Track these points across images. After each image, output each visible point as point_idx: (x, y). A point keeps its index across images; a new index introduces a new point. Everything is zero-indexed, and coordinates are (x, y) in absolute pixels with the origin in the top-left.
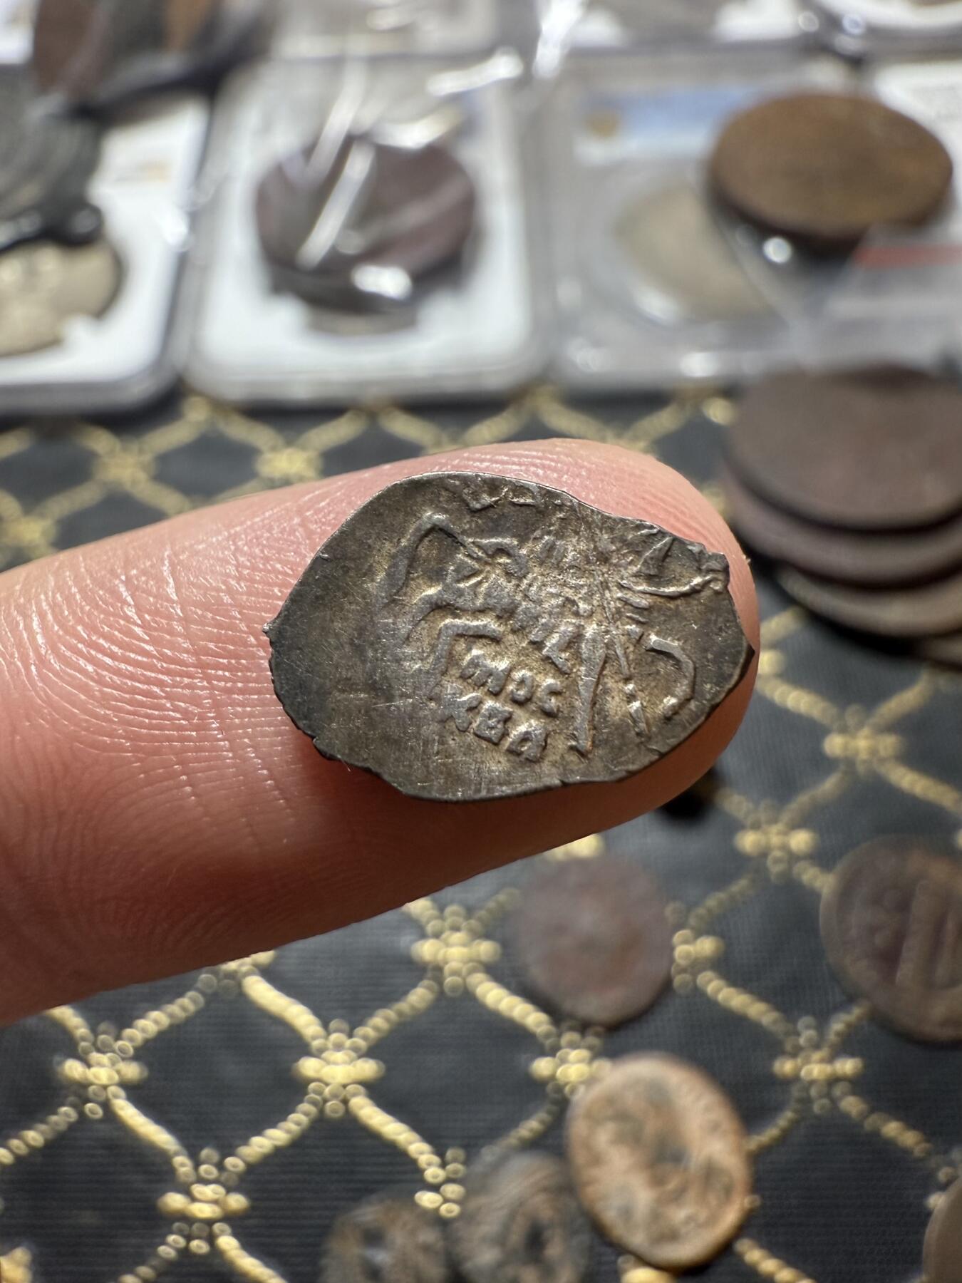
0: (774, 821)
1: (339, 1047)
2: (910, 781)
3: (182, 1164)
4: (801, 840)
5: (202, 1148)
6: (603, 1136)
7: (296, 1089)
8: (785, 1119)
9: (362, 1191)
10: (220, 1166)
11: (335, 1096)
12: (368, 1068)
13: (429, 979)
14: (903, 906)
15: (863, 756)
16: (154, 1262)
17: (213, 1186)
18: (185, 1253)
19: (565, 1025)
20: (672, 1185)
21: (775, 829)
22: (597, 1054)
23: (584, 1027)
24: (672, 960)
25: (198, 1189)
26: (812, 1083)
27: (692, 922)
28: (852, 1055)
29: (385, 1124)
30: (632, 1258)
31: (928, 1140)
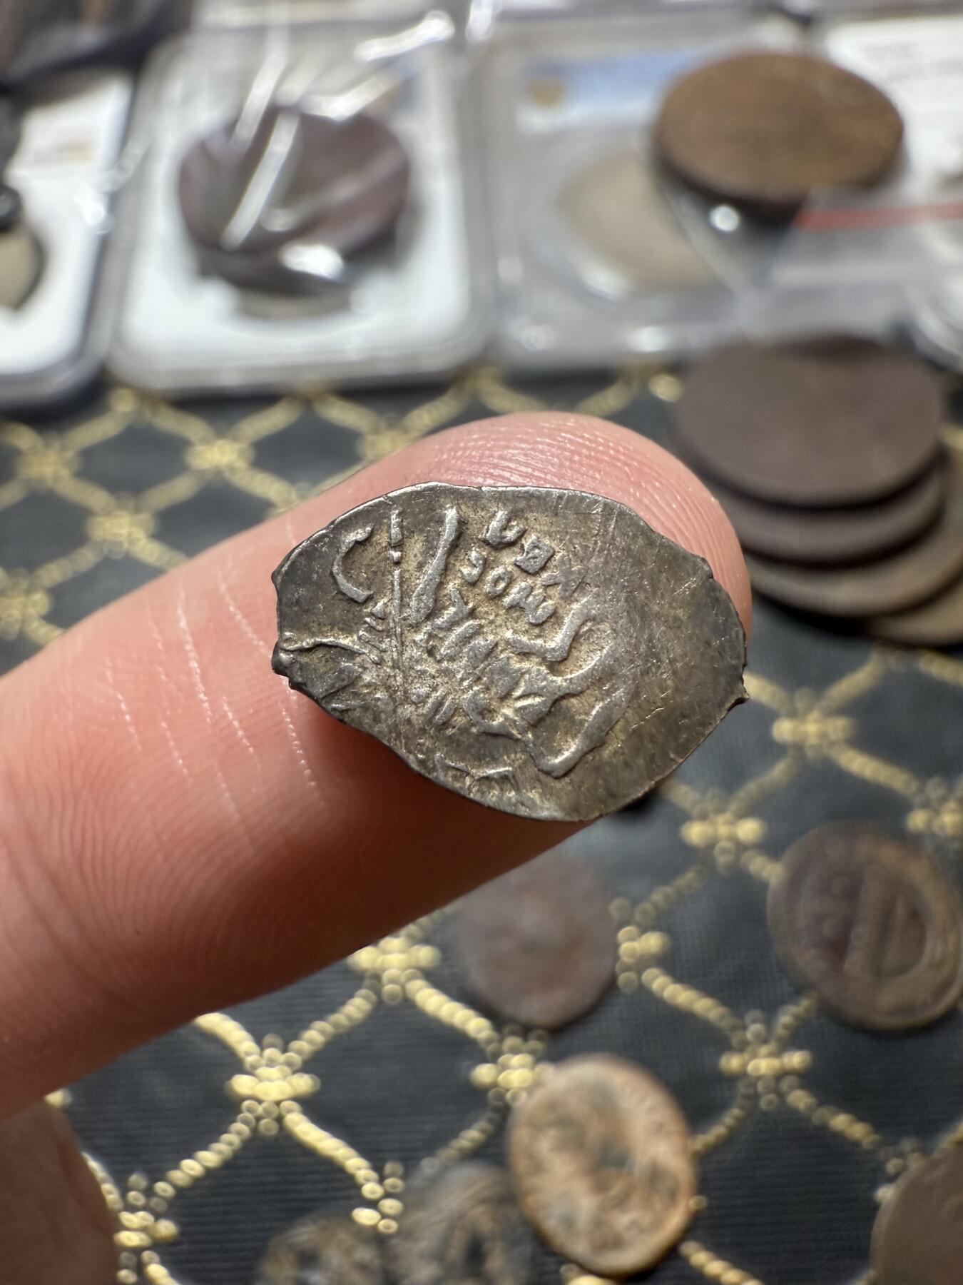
0: (721, 811)
1: (271, 1063)
2: (860, 765)
3: (110, 1191)
4: (749, 829)
5: (130, 1172)
6: (545, 1145)
7: (230, 1106)
8: (731, 1117)
9: (297, 1210)
10: (149, 1192)
11: (267, 1113)
12: (304, 1083)
13: (368, 988)
14: (852, 894)
15: (813, 741)
17: (141, 1214)
19: (507, 1029)
20: (616, 1189)
21: (721, 819)
22: (539, 1058)
23: (526, 1031)
24: (617, 958)
25: (127, 1217)
26: (759, 1078)
27: (638, 917)
28: (800, 1047)
29: (321, 1140)
30: (574, 1268)
31: (876, 1132)
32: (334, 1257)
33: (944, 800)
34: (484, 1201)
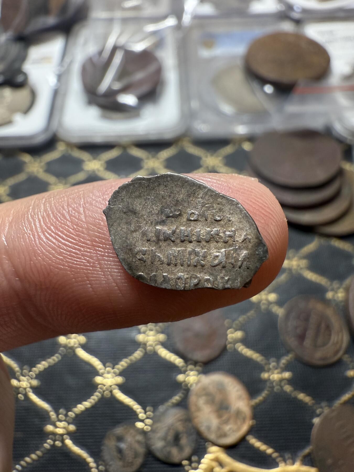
1: (108, 372)
2: (311, 276)
3: (53, 415)
5: (60, 408)
6: (201, 402)
7: (94, 387)
8: (264, 394)
9: (116, 422)
10: (66, 415)
11: (107, 389)
12: (120, 380)
13: (142, 348)
14: (307, 319)
15: (295, 267)
16: (42, 449)
17: (63, 422)
18: (53, 446)
19: (189, 363)
20: (225, 417)
21: (264, 293)
22: (200, 373)
23: (195, 363)
24: (227, 339)
25: (58, 424)
26: (274, 381)
27: (234, 326)
28: (288, 371)
29: (125, 399)
30: (210, 443)
31: (313, 400)
32: (129, 439)
33: (339, 288)
34: (181, 420)
